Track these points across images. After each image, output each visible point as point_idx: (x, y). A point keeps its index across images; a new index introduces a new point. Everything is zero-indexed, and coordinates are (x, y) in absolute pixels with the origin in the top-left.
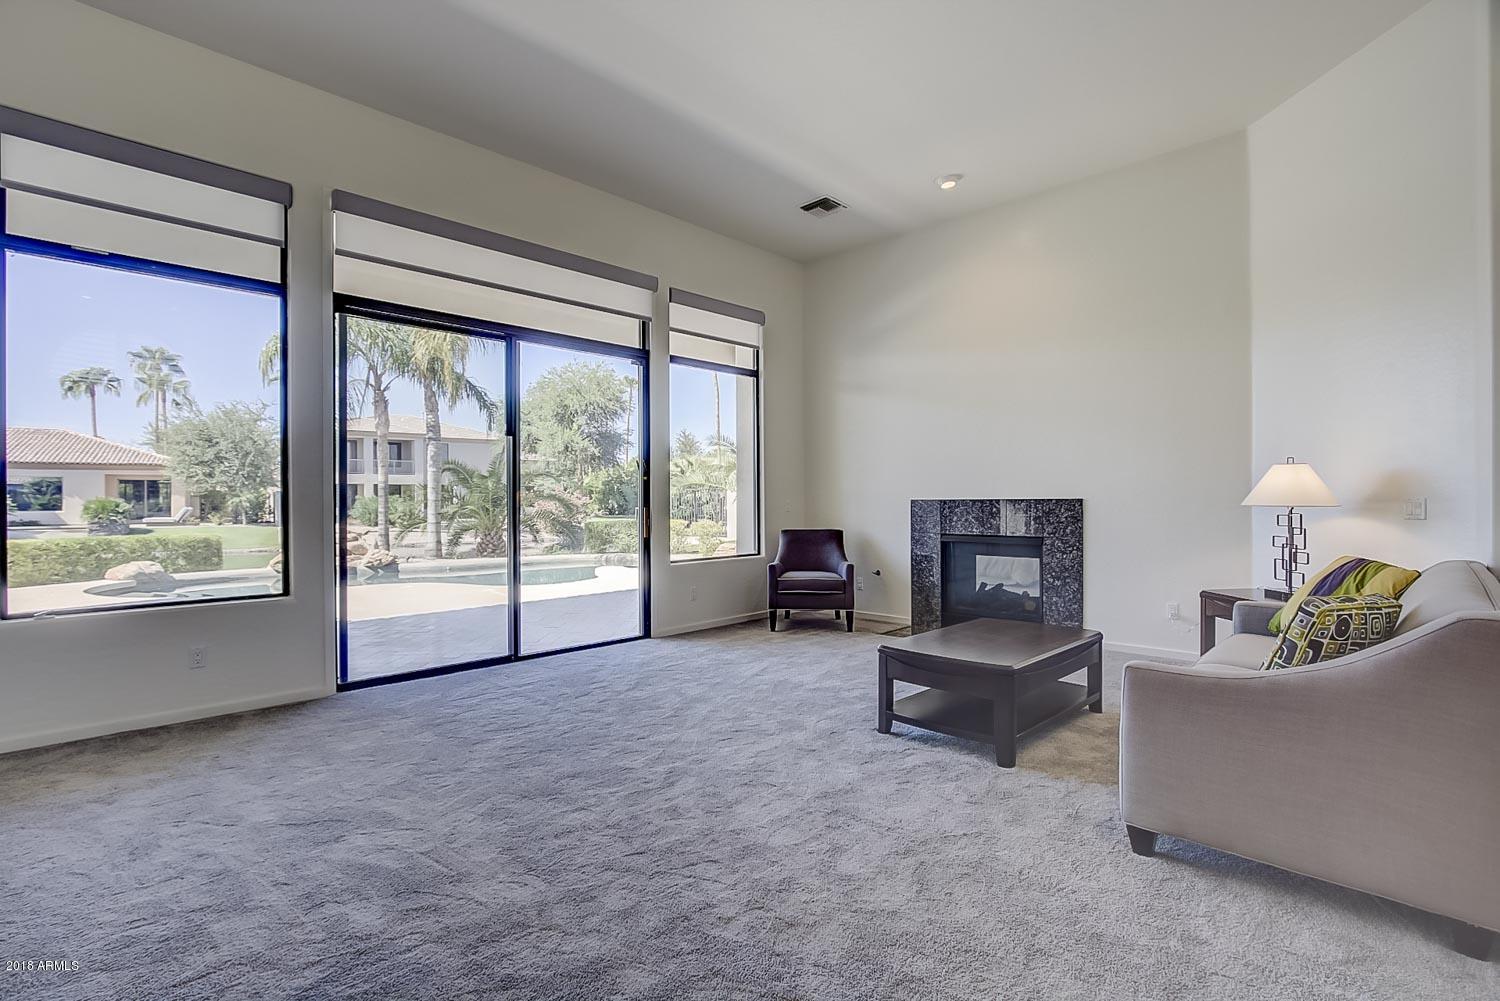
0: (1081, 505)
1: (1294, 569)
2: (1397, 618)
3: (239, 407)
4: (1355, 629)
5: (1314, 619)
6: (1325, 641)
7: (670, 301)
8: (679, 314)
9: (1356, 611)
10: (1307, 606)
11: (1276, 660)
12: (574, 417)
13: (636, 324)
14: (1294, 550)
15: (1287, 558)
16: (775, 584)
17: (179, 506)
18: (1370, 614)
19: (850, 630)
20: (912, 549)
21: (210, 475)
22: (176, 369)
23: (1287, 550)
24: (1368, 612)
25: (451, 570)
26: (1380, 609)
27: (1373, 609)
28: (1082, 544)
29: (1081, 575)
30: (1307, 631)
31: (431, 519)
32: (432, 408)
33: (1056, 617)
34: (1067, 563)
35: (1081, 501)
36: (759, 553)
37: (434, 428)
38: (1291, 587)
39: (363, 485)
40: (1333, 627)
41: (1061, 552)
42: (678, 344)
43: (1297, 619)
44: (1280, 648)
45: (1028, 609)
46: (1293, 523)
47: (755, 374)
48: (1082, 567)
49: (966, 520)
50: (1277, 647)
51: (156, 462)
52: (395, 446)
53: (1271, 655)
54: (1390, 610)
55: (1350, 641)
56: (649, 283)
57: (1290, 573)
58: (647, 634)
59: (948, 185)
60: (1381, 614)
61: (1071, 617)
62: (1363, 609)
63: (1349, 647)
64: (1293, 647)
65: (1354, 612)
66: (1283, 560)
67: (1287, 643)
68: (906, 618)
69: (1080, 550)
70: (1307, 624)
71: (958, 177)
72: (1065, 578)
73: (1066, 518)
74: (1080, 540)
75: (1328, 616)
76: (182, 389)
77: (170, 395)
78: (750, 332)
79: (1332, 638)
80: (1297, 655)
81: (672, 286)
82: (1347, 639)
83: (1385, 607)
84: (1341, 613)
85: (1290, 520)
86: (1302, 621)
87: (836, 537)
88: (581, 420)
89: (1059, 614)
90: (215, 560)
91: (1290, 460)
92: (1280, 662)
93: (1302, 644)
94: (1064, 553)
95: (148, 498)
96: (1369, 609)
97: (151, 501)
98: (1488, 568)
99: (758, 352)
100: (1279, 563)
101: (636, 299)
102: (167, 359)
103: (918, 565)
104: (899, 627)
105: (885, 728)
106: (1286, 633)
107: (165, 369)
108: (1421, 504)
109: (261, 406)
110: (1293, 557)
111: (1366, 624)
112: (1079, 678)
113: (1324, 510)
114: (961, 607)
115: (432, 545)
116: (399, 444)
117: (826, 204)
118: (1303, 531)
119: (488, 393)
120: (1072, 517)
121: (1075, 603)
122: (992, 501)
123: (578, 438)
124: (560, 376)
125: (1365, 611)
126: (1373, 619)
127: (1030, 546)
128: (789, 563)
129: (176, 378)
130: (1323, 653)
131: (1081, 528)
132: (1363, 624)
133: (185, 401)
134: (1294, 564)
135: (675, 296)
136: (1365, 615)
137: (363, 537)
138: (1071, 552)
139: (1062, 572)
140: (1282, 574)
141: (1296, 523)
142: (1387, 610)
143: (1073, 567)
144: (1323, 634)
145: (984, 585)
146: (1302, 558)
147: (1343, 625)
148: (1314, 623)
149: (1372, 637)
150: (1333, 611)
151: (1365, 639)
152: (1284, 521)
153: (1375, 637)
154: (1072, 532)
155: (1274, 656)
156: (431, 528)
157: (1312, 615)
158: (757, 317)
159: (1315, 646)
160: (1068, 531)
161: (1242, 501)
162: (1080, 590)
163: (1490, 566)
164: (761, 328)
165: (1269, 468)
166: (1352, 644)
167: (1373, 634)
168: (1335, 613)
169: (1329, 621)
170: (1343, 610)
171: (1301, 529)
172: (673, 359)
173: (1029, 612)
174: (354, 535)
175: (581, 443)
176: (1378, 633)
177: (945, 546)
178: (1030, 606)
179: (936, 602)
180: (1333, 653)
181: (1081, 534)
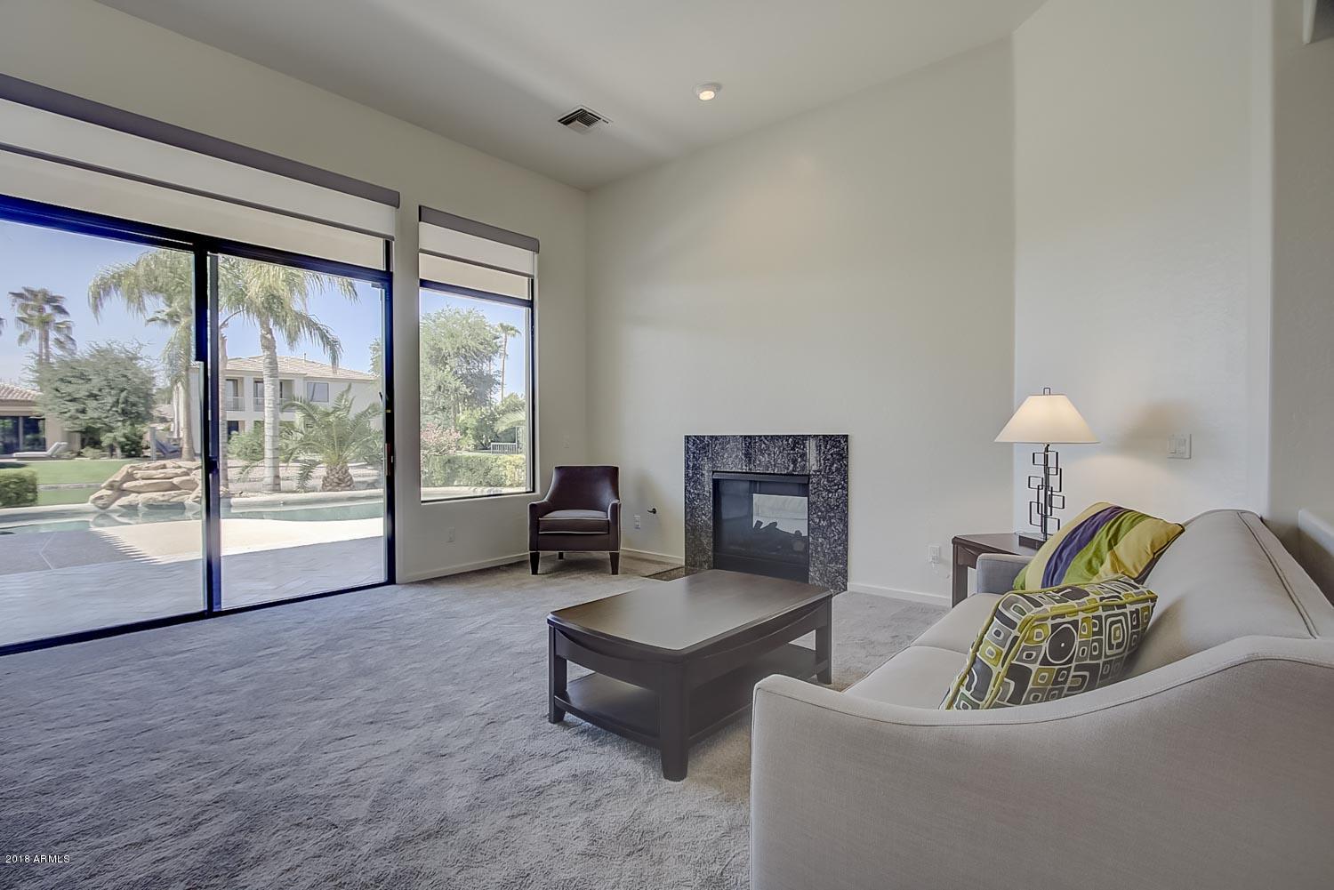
0: (847, 441)
1: (1049, 514)
2: (1148, 618)
3: (114, 346)
4: (1081, 644)
5: (1015, 632)
6: (1034, 667)
7: (420, 220)
8: (431, 235)
9: (1085, 615)
10: (1007, 608)
11: (963, 690)
12: (446, 359)
13: (379, 244)
14: (1049, 493)
15: (1042, 501)
16: (535, 525)
17: (54, 442)
18: (1107, 617)
19: (615, 572)
20: (686, 487)
21: (83, 411)
22: (61, 310)
23: (1042, 492)
24: (1104, 614)
25: (285, 504)
26: (1123, 606)
27: (1111, 607)
28: (847, 483)
29: (846, 515)
30: (1005, 651)
31: (268, 454)
32: (269, 345)
33: (822, 558)
34: (833, 502)
35: (846, 436)
36: (534, 491)
37: (273, 363)
38: (1045, 533)
39: (244, 422)
40: (1046, 645)
41: (827, 490)
42: (428, 268)
43: (992, 630)
44: (969, 672)
45: (798, 549)
46: (1048, 460)
47: (530, 304)
48: (847, 506)
49: (737, 456)
50: (964, 670)
51: (29, 399)
52: (231, 383)
53: (957, 680)
54: (1139, 606)
55: (1074, 664)
56: (391, 199)
57: (1045, 517)
58: (391, 580)
59: (707, 95)
60: (1124, 614)
61: (835, 559)
62: (1096, 608)
63: (1072, 673)
64: (986, 673)
65: (1081, 616)
66: (1038, 503)
67: (978, 666)
68: (678, 556)
69: (845, 488)
70: (1006, 639)
71: (717, 87)
72: (831, 518)
73: (832, 455)
74: (845, 478)
75: (1037, 626)
76: (64, 329)
77: (53, 335)
78: (523, 259)
79: (1045, 662)
80: (991, 687)
81: (423, 204)
82: (1070, 661)
83: (1131, 603)
84: (1059, 620)
85: (1046, 458)
86: (998, 633)
87: (612, 473)
88: (453, 362)
89: (824, 556)
90: (30, 496)
91: (1047, 391)
92: (968, 694)
93: (998, 670)
94: (829, 492)
95: (26, 433)
96: (1105, 608)
97: (29, 437)
98: (1261, 519)
99: (532, 280)
100: (1034, 506)
101: (378, 216)
102: (51, 300)
103: (689, 503)
104: (669, 568)
105: (557, 717)
106: (977, 650)
107: (48, 309)
108: (1185, 441)
109: (137, 345)
110: (1049, 500)
111: (1100, 633)
112: (808, 641)
113: (1081, 447)
114: (732, 547)
115: (269, 480)
116: (235, 381)
117: (583, 118)
118: (1059, 472)
119: (330, 331)
120: (838, 454)
121: (840, 545)
122: (761, 436)
123: (450, 378)
124: (434, 321)
125: (1100, 612)
126: (1112, 623)
127: (797, 483)
128: (558, 502)
129: (59, 318)
130: (1030, 686)
131: (847, 466)
132: (1095, 634)
133: (66, 342)
134: (1049, 508)
135: (423, 214)
136: (1098, 618)
137: (194, 472)
138: (836, 491)
139: (828, 512)
140: (1037, 519)
141: (1052, 463)
142: (1133, 608)
143: (838, 506)
144: (1029, 656)
145: (759, 523)
146: (1057, 501)
147: (1062, 638)
148: (1016, 638)
149: (1109, 652)
150: (1047, 619)
151: (1098, 657)
152: (1040, 459)
153: (1115, 651)
154: (837, 469)
155: (961, 683)
156: (268, 462)
157: (1012, 625)
158: (532, 244)
159: (1018, 674)
160: (834, 469)
161: (995, 438)
162: (845, 531)
163: (1264, 517)
164: (536, 256)
165: (1025, 399)
166: (1078, 668)
167: (1111, 647)
168: (1050, 622)
169: (1039, 635)
170: (1062, 616)
171: (1057, 468)
172: (424, 283)
173: (799, 552)
174: (185, 470)
175: (454, 383)
176: (1119, 645)
177: (716, 483)
178: (799, 546)
179: (707, 541)
180: (1046, 684)
181: (846, 472)
